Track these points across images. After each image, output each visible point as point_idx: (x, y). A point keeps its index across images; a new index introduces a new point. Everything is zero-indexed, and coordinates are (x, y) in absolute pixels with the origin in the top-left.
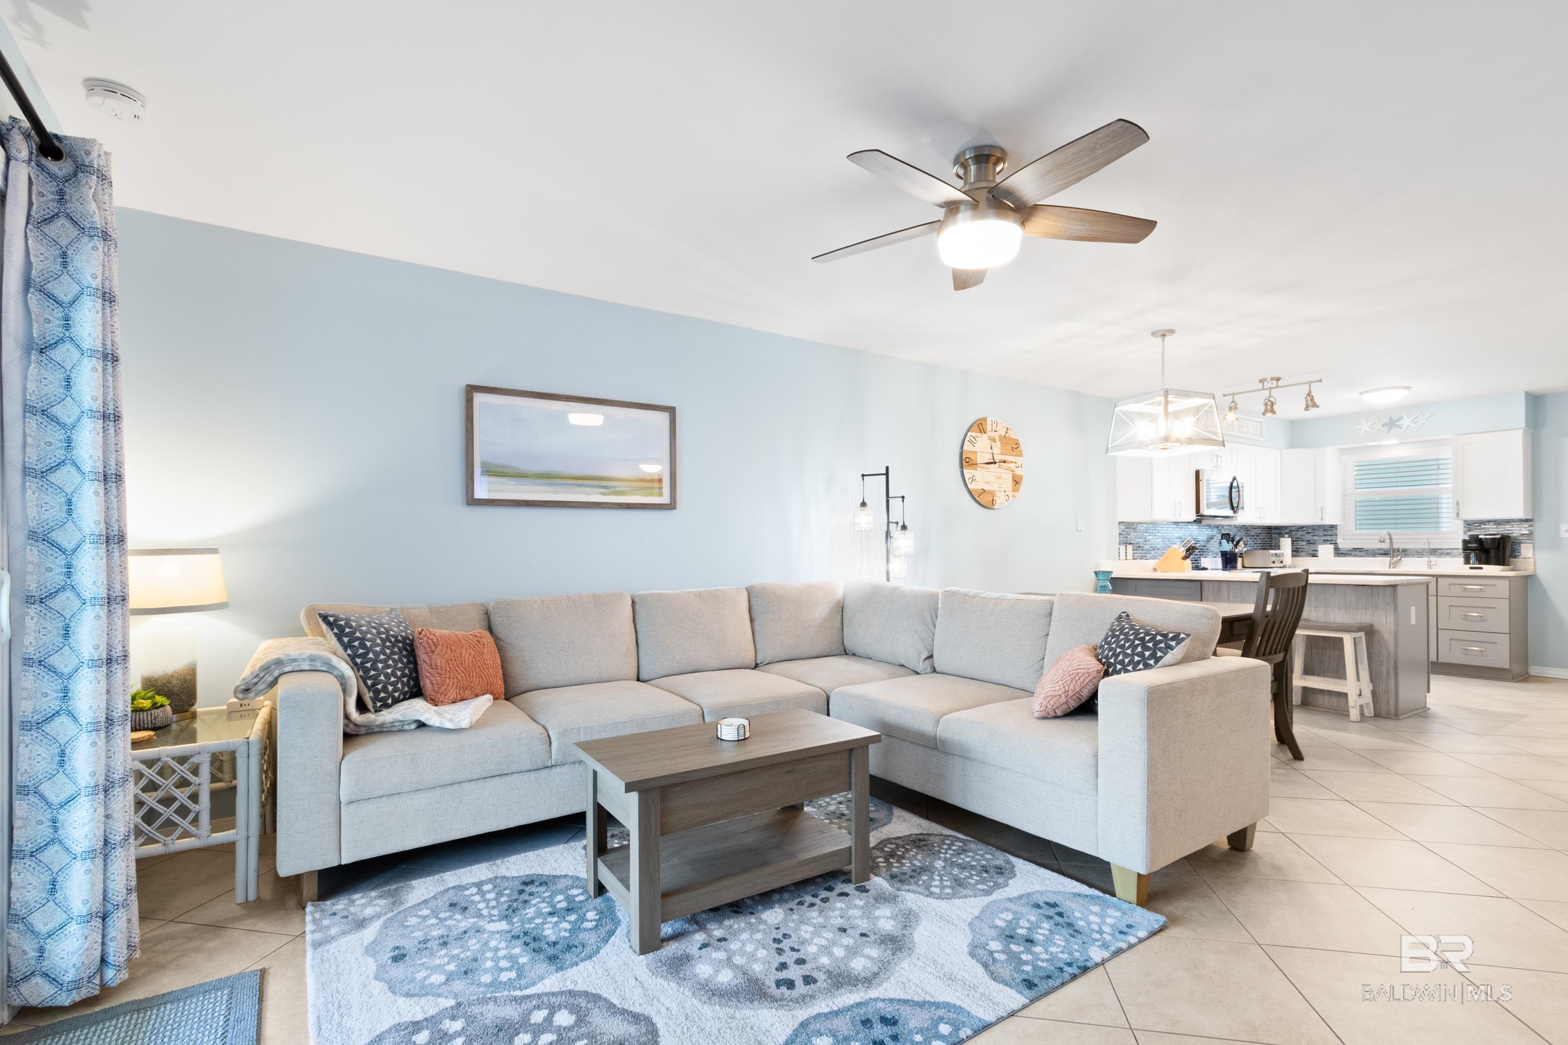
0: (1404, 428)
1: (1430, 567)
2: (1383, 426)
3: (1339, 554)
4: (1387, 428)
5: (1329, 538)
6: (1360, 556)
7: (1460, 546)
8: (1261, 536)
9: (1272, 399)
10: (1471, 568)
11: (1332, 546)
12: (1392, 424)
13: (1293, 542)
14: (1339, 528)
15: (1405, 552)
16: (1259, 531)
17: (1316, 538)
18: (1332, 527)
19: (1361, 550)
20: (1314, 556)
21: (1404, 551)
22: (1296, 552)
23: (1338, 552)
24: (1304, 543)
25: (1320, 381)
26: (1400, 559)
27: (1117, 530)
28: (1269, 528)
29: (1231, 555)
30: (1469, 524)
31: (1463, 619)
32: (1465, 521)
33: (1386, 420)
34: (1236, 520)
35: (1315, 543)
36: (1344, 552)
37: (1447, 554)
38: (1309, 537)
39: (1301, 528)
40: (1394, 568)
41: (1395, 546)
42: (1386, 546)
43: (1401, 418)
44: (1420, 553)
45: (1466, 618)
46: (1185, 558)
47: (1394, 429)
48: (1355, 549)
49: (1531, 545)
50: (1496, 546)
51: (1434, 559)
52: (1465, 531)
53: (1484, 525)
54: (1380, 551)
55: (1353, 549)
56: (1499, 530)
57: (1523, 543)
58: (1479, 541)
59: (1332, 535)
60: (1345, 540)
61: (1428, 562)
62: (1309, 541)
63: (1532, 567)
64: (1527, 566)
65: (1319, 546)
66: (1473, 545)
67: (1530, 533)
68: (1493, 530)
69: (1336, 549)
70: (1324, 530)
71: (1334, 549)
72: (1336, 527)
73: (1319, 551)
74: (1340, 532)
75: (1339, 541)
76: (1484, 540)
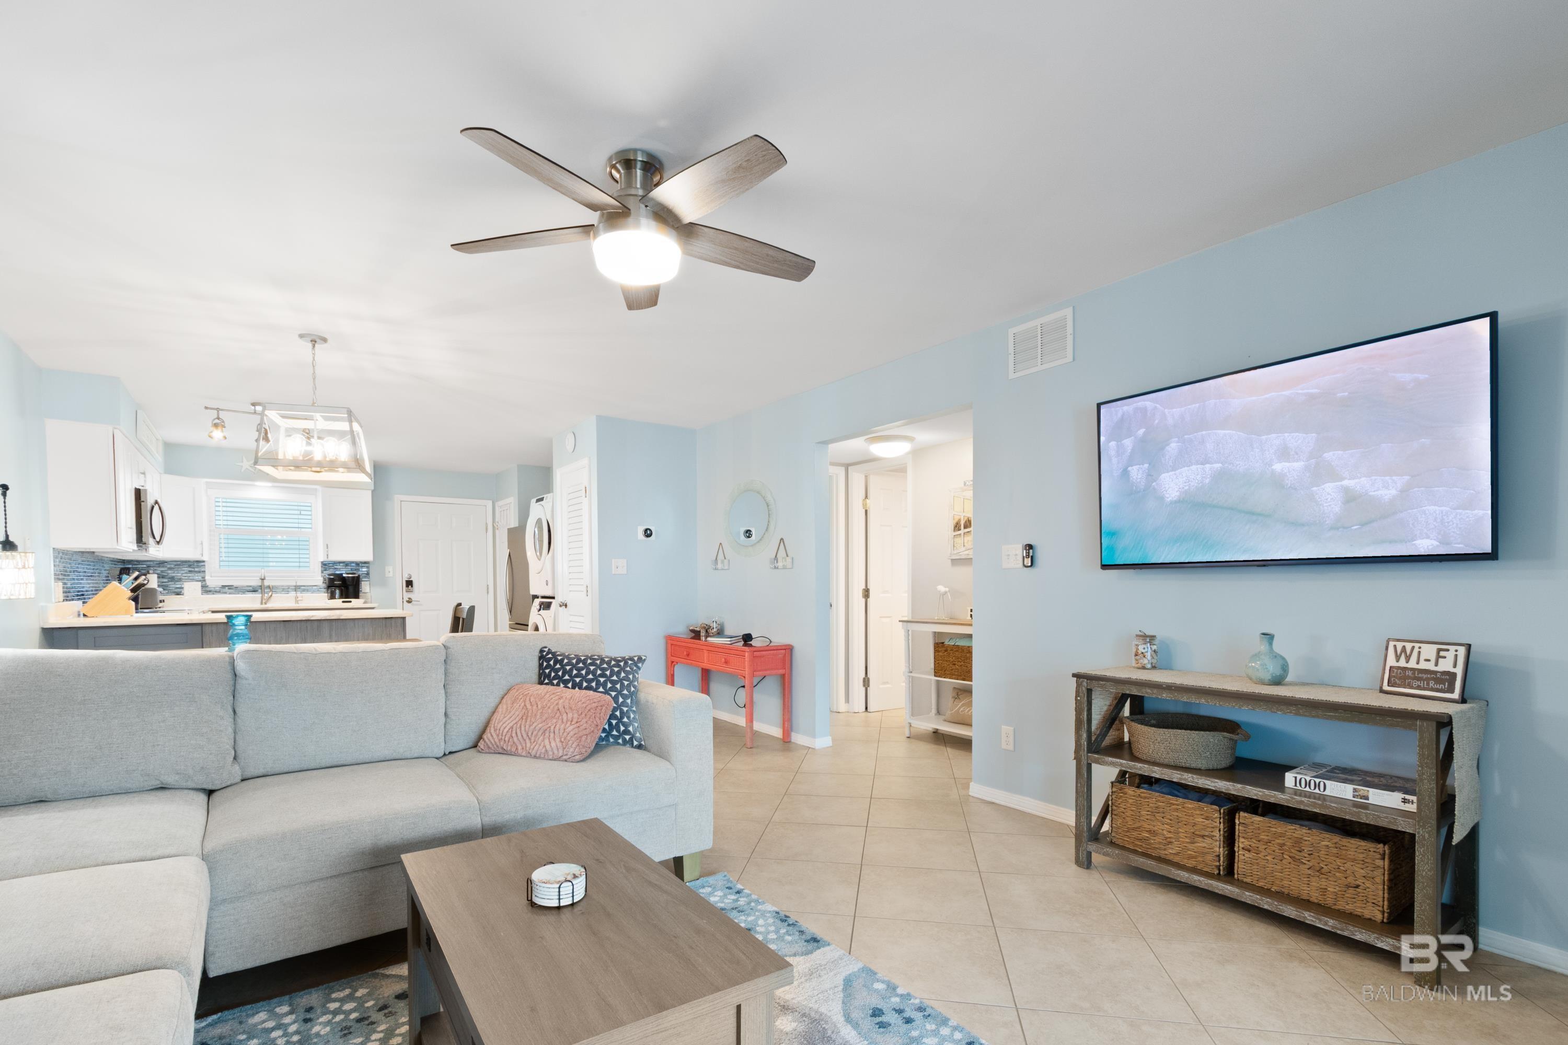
1: (297, 602)
3: (206, 591)
5: (197, 575)
6: (230, 593)
7: (321, 583)
11: (199, 584)
14: (207, 563)
15: (273, 589)
17: (182, 573)
18: (200, 562)
20: (178, 594)
22: (166, 590)
24: (166, 580)
26: (271, 596)
32: (322, 562)
35: (179, 581)
36: (213, 589)
37: (308, 591)
38: (173, 574)
40: (266, 604)
41: (267, 584)
42: (256, 583)
44: (286, 590)
49: (368, 582)
50: (355, 583)
51: (299, 594)
52: (322, 570)
53: (337, 565)
54: (249, 588)
55: (222, 586)
56: (347, 569)
57: (363, 581)
58: (343, 579)
59: (200, 572)
60: (212, 577)
61: (295, 598)
62: (172, 577)
63: (370, 600)
64: (367, 599)
65: (184, 583)
66: (338, 583)
67: (367, 572)
68: (343, 569)
69: (204, 586)
70: (189, 566)
71: (202, 586)
72: (204, 563)
73: (185, 589)
74: (208, 568)
75: (207, 578)
76: (346, 578)
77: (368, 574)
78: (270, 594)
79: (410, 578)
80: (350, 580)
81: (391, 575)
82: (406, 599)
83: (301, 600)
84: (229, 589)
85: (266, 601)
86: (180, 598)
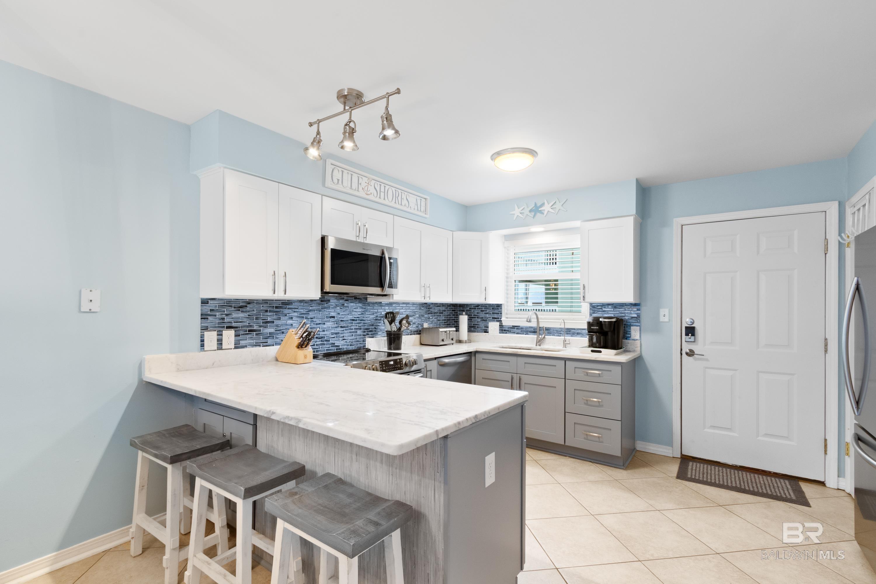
0: (545, 214)
1: (565, 345)
2: (531, 211)
3: (502, 330)
4: (533, 213)
5: (496, 316)
6: (517, 333)
7: (585, 326)
8: (446, 313)
9: (352, 125)
10: (592, 351)
11: (498, 324)
12: (536, 210)
13: (470, 320)
14: (503, 307)
15: (549, 331)
16: (444, 308)
17: (487, 315)
18: (499, 306)
19: (517, 327)
20: (486, 331)
21: (547, 329)
22: (472, 328)
23: (503, 330)
24: (479, 320)
25: (398, 91)
26: (544, 337)
27: (197, 310)
28: (455, 306)
29: (394, 335)
30: (594, 307)
31: (585, 404)
32: (591, 304)
33: (532, 206)
34: (393, 297)
35: (486, 320)
36: (507, 329)
37: (578, 334)
38: (482, 315)
39: (477, 306)
40: (540, 345)
41: (541, 325)
42: (534, 324)
43: (543, 205)
44: (558, 332)
45: (587, 403)
46: (301, 346)
47: (538, 214)
48: (514, 327)
49: (638, 328)
50: (612, 329)
51: (568, 338)
52: (590, 313)
53: (605, 308)
54: (531, 329)
55: (513, 326)
56: (615, 312)
57: (633, 326)
58: (600, 324)
59: (498, 314)
60: (507, 318)
61: (564, 341)
62: (482, 318)
63: (639, 348)
64: (636, 348)
65: (489, 323)
66: (596, 328)
67: (638, 316)
68: (611, 312)
69: (501, 326)
70: (493, 309)
71: (500, 326)
72: (501, 306)
73: (489, 327)
74: (504, 310)
75: (503, 319)
76: (603, 323)
77: (638, 317)
78: (543, 336)
79: (693, 323)
80: (607, 323)
81: (666, 319)
82: (686, 349)
83: (569, 344)
84: (517, 329)
85: (539, 342)
86: (486, 335)
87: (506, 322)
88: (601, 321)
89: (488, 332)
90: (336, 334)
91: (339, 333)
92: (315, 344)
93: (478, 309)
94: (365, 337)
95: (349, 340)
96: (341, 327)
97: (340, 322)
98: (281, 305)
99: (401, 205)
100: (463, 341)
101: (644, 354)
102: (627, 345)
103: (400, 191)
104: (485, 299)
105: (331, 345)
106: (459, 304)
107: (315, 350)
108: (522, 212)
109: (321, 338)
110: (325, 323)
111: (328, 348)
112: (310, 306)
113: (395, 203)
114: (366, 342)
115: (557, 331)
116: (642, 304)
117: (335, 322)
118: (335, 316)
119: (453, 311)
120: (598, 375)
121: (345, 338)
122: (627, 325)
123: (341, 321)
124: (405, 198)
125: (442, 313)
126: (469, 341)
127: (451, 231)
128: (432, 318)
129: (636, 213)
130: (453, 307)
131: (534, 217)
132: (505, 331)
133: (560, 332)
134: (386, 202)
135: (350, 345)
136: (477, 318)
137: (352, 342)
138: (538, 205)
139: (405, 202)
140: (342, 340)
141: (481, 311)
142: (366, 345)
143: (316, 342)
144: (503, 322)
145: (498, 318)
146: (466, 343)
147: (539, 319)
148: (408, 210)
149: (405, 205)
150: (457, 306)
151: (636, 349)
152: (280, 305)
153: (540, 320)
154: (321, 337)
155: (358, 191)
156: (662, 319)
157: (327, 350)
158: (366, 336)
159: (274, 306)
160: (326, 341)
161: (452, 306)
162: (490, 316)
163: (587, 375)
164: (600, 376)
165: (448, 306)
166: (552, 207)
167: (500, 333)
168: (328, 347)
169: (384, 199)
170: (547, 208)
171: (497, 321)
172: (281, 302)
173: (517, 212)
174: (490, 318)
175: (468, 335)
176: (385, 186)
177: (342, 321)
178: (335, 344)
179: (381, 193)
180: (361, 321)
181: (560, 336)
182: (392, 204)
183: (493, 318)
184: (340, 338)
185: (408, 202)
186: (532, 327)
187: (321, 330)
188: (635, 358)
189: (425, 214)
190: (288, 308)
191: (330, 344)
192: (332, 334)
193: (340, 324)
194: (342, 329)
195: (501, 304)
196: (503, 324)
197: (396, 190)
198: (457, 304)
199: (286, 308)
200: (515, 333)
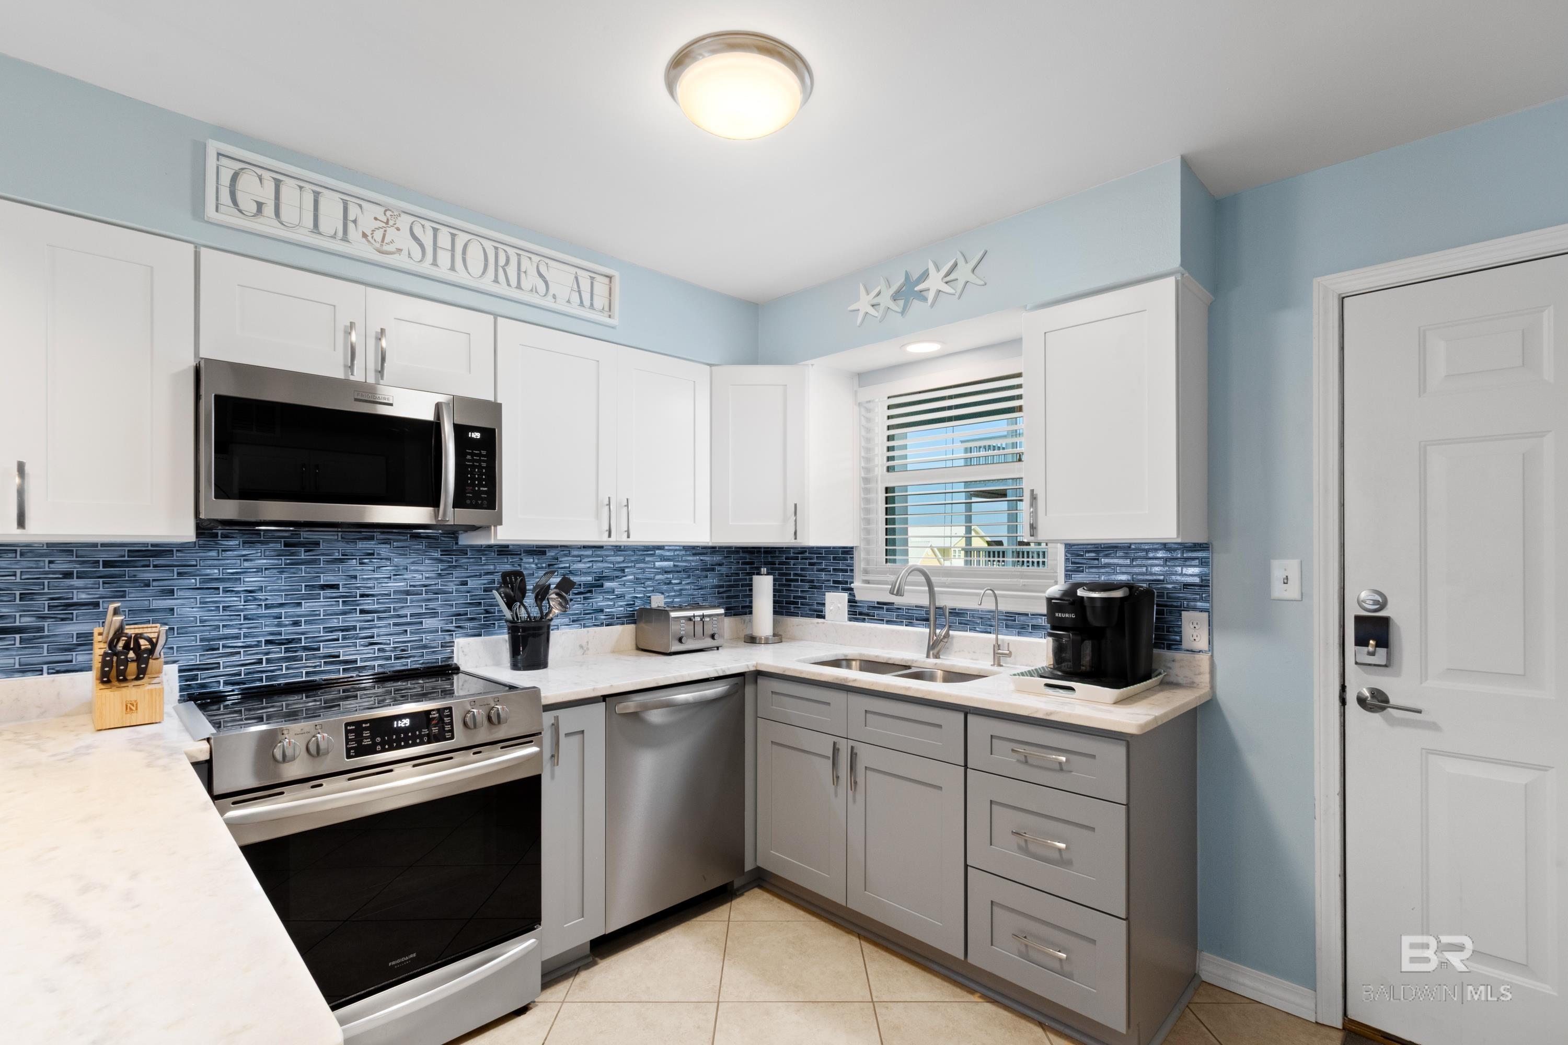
0: (930, 300)
2: (895, 297)
3: (855, 613)
4: (901, 303)
6: (888, 622)
8: (724, 570)
10: (1049, 687)
11: (845, 596)
12: (909, 291)
13: (779, 586)
14: (856, 555)
16: (717, 558)
17: (823, 576)
18: (847, 552)
19: (889, 606)
20: (819, 615)
21: (955, 613)
22: (783, 606)
23: (858, 612)
24: (806, 586)
26: (946, 634)
30: (1075, 554)
31: (1020, 848)
32: (1072, 543)
35: (820, 587)
36: (865, 610)
38: (812, 574)
40: (937, 656)
41: (940, 603)
42: (921, 601)
43: (925, 276)
45: (1026, 846)
47: (916, 305)
48: (881, 605)
49: (1205, 615)
50: (1115, 620)
51: (1006, 638)
52: (1066, 571)
53: (1107, 556)
54: (919, 612)
55: (878, 603)
56: (1136, 570)
57: (1188, 609)
58: (1078, 604)
59: (846, 571)
60: (868, 582)
61: (994, 646)
62: (812, 581)
63: (1206, 678)
64: (1195, 675)
65: (826, 593)
66: (1067, 615)
67: (1202, 580)
68: (1124, 570)
69: (852, 601)
70: (834, 559)
71: (849, 602)
72: (851, 553)
73: (826, 605)
74: (859, 562)
75: (856, 584)
76: (1087, 603)
77: (1204, 584)
78: (944, 631)
79: (1383, 605)
80: (1098, 604)
81: (1292, 591)
82: (1359, 684)
83: (1010, 655)
84: (888, 610)
85: (935, 647)
86: (818, 623)
87: (866, 593)
88: (1082, 598)
89: (823, 617)
90: (342, 631)
91: (354, 628)
92: (262, 659)
93: (802, 559)
94: (452, 635)
95: (392, 646)
96: (362, 612)
97: (358, 598)
98: (126, 558)
99: (519, 287)
100: (760, 639)
101: (1224, 696)
102: (1169, 665)
103: (511, 251)
104: (795, 533)
105: (323, 661)
106: (765, 548)
107: (264, 675)
108: (875, 301)
109: (285, 641)
110: (301, 603)
111: (315, 667)
112: (242, 558)
113: (496, 281)
114: (455, 649)
115: (982, 618)
116: (1216, 545)
117: (341, 600)
118: (339, 585)
119: (744, 563)
120: (1057, 767)
121: (376, 640)
122: (1172, 606)
123: (362, 596)
124: (532, 271)
125: (713, 570)
126: (778, 637)
127: (708, 364)
128: (680, 583)
129: (1182, 265)
130: (747, 556)
131: (903, 312)
132: (861, 614)
133: (988, 623)
134: (460, 276)
135: (396, 658)
136: (802, 581)
137: (403, 650)
138: (915, 276)
139: (531, 280)
140: (367, 646)
141: (811, 564)
142: (455, 655)
143: (267, 654)
144: (855, 592)
145: (846, 583)
146: (767, 643)
147: (934, 584)
148: (548, 303)
149: (534, 290)
150: (760, 552)
151: (1197, 679)
152: (124, 556)
153: (936, 589)
154: (287, 639)
155: (345, 238)
156: (1279, 591)
157: (307, 673)
158: (454, 633)
159: (98, 562)
160: (305, 649)
161: (743, 552)
162: (828, 578)
163: (1026, 762)
164: (1061, 770)
165: (729, 552)
166: (948, 279)
167: (850, 620)
168: (313, 665)
169: (453, 268)
170: (934, 282)
171: (844, 590)
172: (127, 549)
173: (863, 303)
174: (829, 581)
175: (774, 621)
176: (453, 236)
177: (368, 596)
178: (339, 656)
179: (439, 252)
180: (436, 594)
181: (990, 633)
182: (487, 283)
183: (835, 582)
184: (358, 641)
185: (546, 283)
186: (922, 607)
187: (287, 623)
188: (1195, 709)
189: (610, 316)
190: (155, 566)
191: (320, 657)
192: (332, 630)
193: (358, 605)
194: (369, 617)
195: (852, 548)
196: (857, 598)
197: (496, 248)
198: (760, 548)
199: (149, 566)
200: (883, 620)
